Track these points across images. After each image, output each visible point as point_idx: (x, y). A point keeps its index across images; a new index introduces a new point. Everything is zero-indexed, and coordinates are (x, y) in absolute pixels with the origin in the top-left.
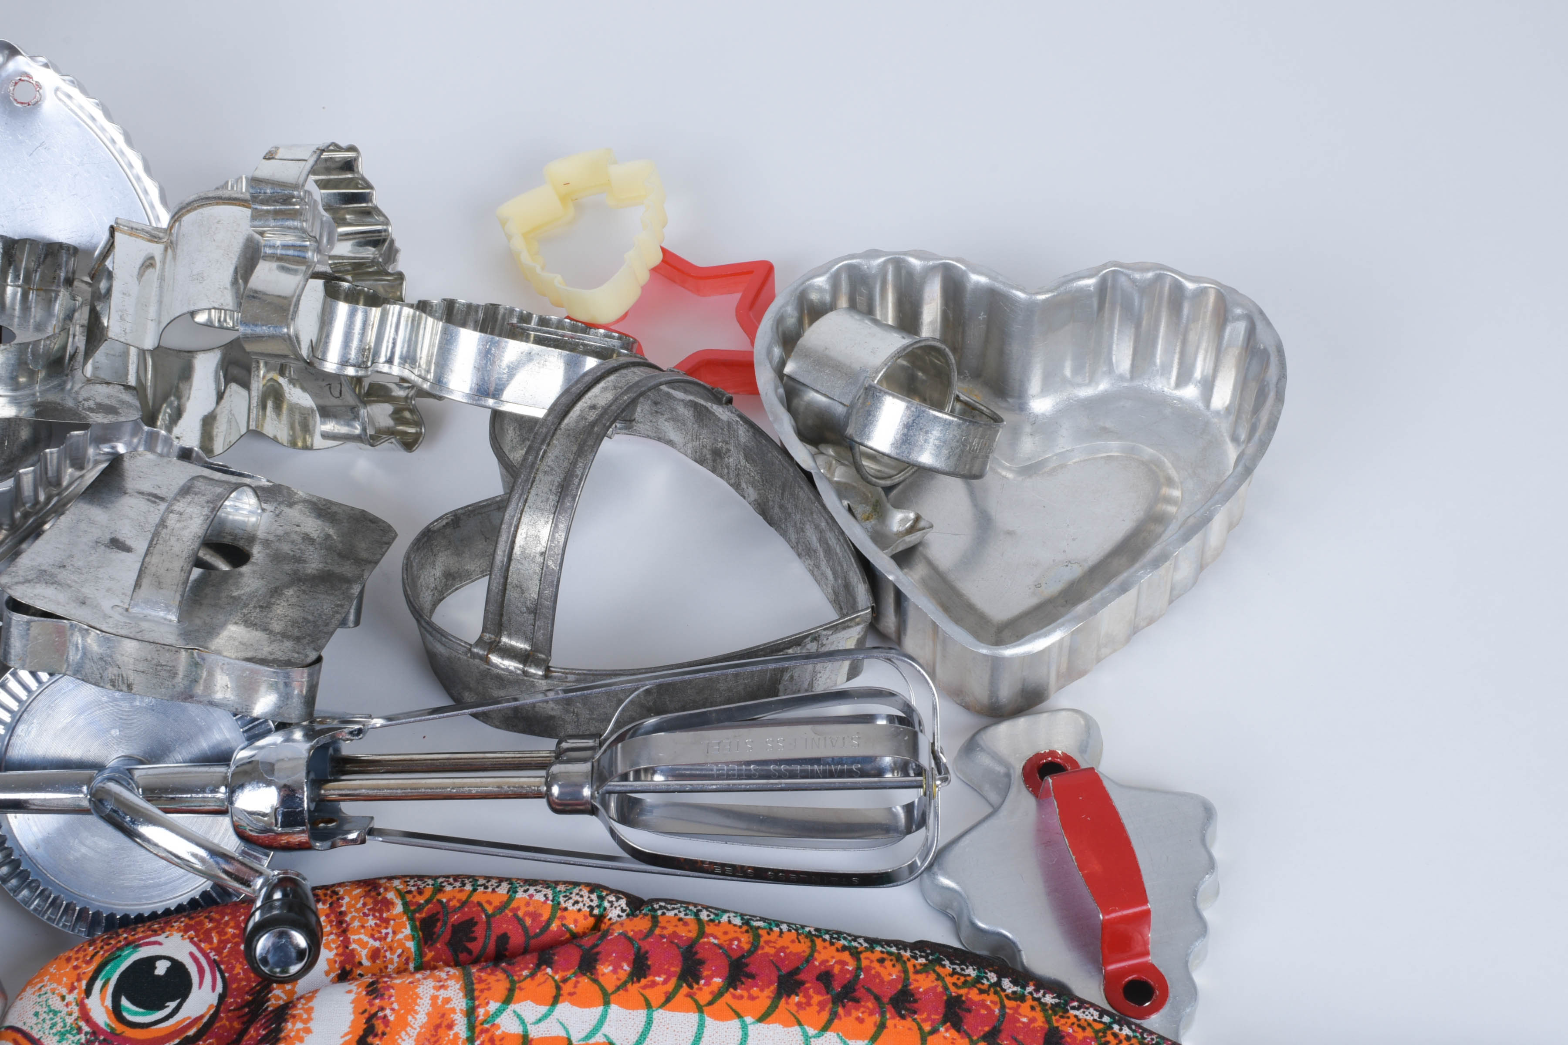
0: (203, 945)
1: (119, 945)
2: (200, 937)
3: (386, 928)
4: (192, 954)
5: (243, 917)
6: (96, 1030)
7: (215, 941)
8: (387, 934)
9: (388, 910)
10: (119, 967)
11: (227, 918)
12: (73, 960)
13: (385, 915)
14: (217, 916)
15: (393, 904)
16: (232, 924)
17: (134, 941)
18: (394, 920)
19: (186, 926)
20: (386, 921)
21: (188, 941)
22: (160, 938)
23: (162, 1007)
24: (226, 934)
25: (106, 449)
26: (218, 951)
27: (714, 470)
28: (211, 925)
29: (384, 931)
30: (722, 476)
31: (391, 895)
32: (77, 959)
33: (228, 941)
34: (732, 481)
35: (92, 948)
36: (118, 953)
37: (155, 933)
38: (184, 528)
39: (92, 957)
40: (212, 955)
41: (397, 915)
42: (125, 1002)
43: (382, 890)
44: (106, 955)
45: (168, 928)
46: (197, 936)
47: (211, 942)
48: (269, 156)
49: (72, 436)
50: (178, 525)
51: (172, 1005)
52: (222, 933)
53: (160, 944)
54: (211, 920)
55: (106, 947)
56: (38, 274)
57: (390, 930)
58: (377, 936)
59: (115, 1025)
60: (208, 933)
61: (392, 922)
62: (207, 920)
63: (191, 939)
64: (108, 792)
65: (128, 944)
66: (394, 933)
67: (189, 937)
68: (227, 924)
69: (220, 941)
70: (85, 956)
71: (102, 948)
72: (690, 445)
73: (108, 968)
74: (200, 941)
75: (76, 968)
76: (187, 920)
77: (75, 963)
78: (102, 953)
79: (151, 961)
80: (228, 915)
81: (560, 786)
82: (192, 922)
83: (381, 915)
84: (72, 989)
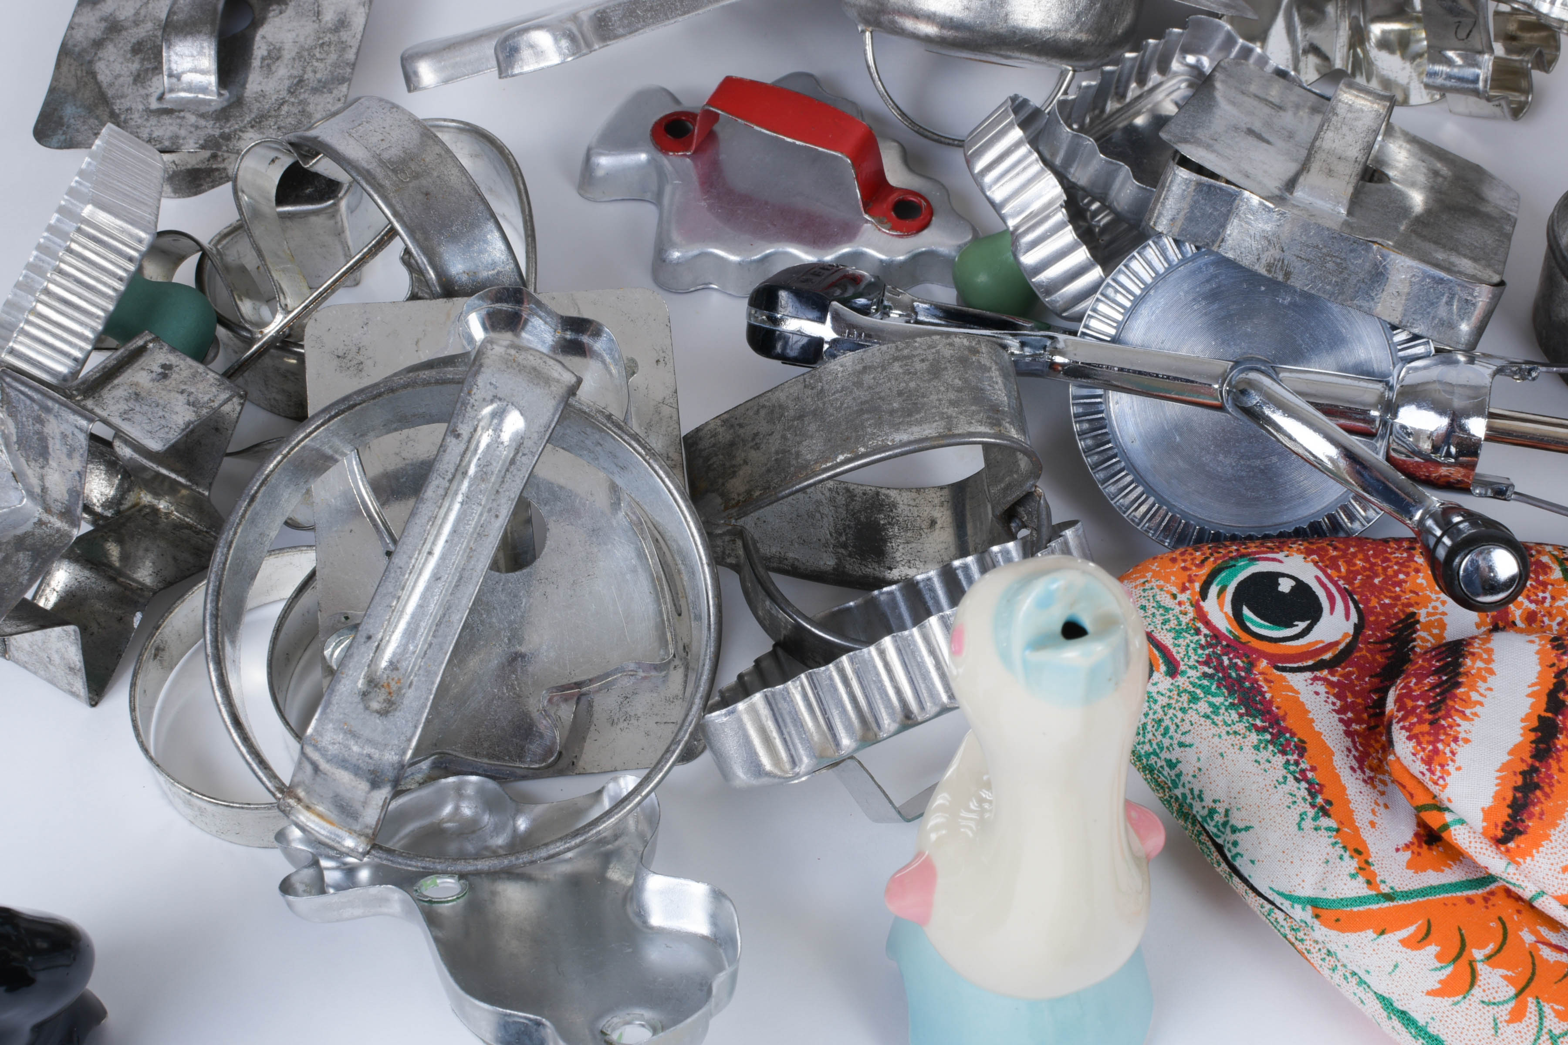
0: (1329, 571)
1: (1231, 555)
2: (1326, 564)
3: (1544, 592)
4: (1317, 578)
5: (1371, 552)
6: (1216, 635)
7: (1343, 570)
8: (1544, 598)
9: (1546, 574)
10: (1236, 576)
11: (1352, 550)
12: (1179, 561)
13: (1541, 578)
14: (1341, 546)
15: (1550, 568)
16: (1360, 556)
17: (1249, 554)
18: (1552, 585)
19: (1306, 548)
20: (1544, 585)
21: (1311, 564)
22: (1280, 556)
23: (1290, 625)
24: (1355, 565)
25: (1191, 59)
26: (1349, 580)
28: (1335, 553)
29: (1541, 595)
31: (1545, 559)
32: (1184, 561)
33: (1358, 573)
35: (1198, 554)
36: (1232, 563)
37: (1271, 550)
39: (1203, 562)
40: (1341, 583)
41: (1556, 580)
42: (1246, 611)
43: (1534, 552)
44: (1220, 561)
45: (1286, 548)
46: (1322, 561)
47: (1339, 571)
51: (1302, 625)
52: (1350, 563)
53: (1281, 562)
54: (1335, 548)
55: (1216, 555)
57: (1547, 595)
58: (1533, 597)
59: (1238, 632)
60: (1334, 560)
61: (1550, 587)
62: (1330, 548)
63: (1316, 563)
65: (1242, 556)
66: (1553, 598)
67: (1313, 561)
68: (1354, 555)
69: (1349, 571)
70: (1193, 559)
71: (1211, 554)
73: (1223, 574)
74: (1327, 566)
75: (1185, 569)
76: (1306, 544)
77: (1183, 565)
78: (1212, 559)
79: (1274, 577)
80: (1354, 546)
82: (1314, 547)
83: (1537, 577)
84: (1184, 589)
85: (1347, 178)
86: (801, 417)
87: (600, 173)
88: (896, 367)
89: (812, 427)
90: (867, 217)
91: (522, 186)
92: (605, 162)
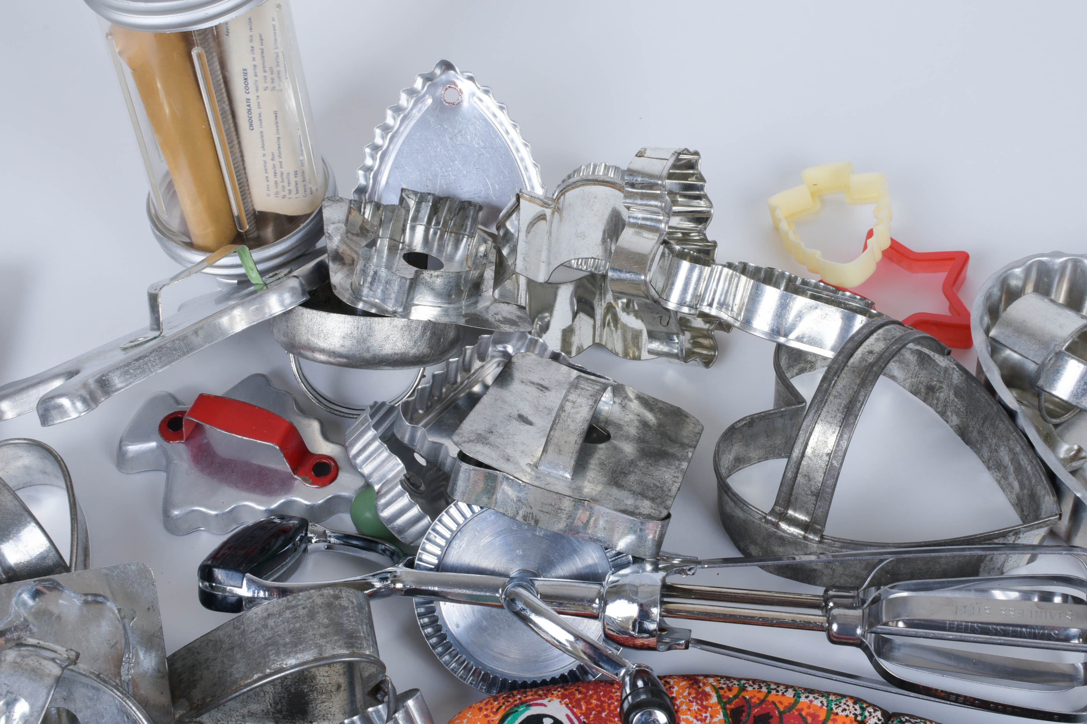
0: (575, 710)
1: (515, 703)
2: (573, 705)
3: (706, 713)
4: (567, 716)
5: (602, 693)
7: (584, 708)
8: (706, 717)
9: (707, 700)
10: (517, 719)
11: (591, 692)
12: (484, 710)
13: (704, 703)
14: (584, 690)
15: (710, 695)
16: (595, 697)
17: (526, 702)
18: (711, 707)
19: (562, 694)
20: (706, 708)
21: (564, 706)
22: (545, 701)
24: (591, 703)
25: (500, 348)
26: (587, 715)
27: (925, 400)
28: (580, 696)
29: (704, 715)
30: (931, 405)
31: (708, 689)
32: (487, 710)
33: (593, 709)
34: (940, 410)
35: (496, 703)
36: (516, 709)
37: (541, 697)
38: (576, 413)
39: (498, 710)
40: (582, 718)
41: (713, 704)
43: (701, 684)
44: (508, 709)
45: (550, 695)
46: (571, 703)
47: (581, 709)
48: (640, 155)
49: (482, 338)
50: (572, 411)
52: (588, 703)
53: (545, 706)
54: (580, 692)
55: (506, 704)
56: (453, 222)
57: (708, 715)
58: (699, 717)
60: (578, 701)
61: (710, 709)
62: (577, 692)
63: (567, 705)
64: (517, 594)
65: (522, 703)
66: (711, 717)
67: (565, 703)
68: (591, 696)
69: (587, 709)
70: (492, 708)
71: (504, 704)
72: (909, 381)
73: (509, 719)
74: (573, 707)
75: (486, 716)
76: (562, 691)
77: (485, 713)
78: (504, 707)
79: (540, 718)
80: (592, 690)
81: (839, 624)
82: (567, 693)
83: (702, 703)
85: (571, 455)
86: (232, 649)
87: (130, 455)
88: (288, 614)
89: (239, 656)
90: (296, 476)
91: (69, 483)
92: (133, 448)
